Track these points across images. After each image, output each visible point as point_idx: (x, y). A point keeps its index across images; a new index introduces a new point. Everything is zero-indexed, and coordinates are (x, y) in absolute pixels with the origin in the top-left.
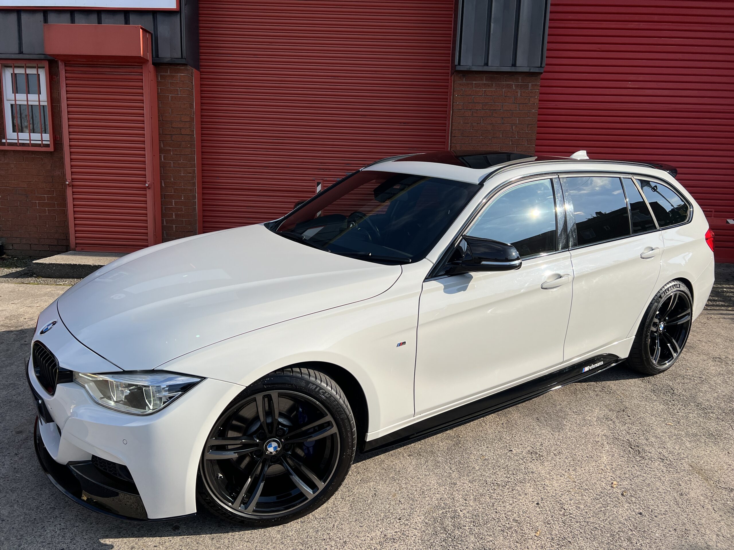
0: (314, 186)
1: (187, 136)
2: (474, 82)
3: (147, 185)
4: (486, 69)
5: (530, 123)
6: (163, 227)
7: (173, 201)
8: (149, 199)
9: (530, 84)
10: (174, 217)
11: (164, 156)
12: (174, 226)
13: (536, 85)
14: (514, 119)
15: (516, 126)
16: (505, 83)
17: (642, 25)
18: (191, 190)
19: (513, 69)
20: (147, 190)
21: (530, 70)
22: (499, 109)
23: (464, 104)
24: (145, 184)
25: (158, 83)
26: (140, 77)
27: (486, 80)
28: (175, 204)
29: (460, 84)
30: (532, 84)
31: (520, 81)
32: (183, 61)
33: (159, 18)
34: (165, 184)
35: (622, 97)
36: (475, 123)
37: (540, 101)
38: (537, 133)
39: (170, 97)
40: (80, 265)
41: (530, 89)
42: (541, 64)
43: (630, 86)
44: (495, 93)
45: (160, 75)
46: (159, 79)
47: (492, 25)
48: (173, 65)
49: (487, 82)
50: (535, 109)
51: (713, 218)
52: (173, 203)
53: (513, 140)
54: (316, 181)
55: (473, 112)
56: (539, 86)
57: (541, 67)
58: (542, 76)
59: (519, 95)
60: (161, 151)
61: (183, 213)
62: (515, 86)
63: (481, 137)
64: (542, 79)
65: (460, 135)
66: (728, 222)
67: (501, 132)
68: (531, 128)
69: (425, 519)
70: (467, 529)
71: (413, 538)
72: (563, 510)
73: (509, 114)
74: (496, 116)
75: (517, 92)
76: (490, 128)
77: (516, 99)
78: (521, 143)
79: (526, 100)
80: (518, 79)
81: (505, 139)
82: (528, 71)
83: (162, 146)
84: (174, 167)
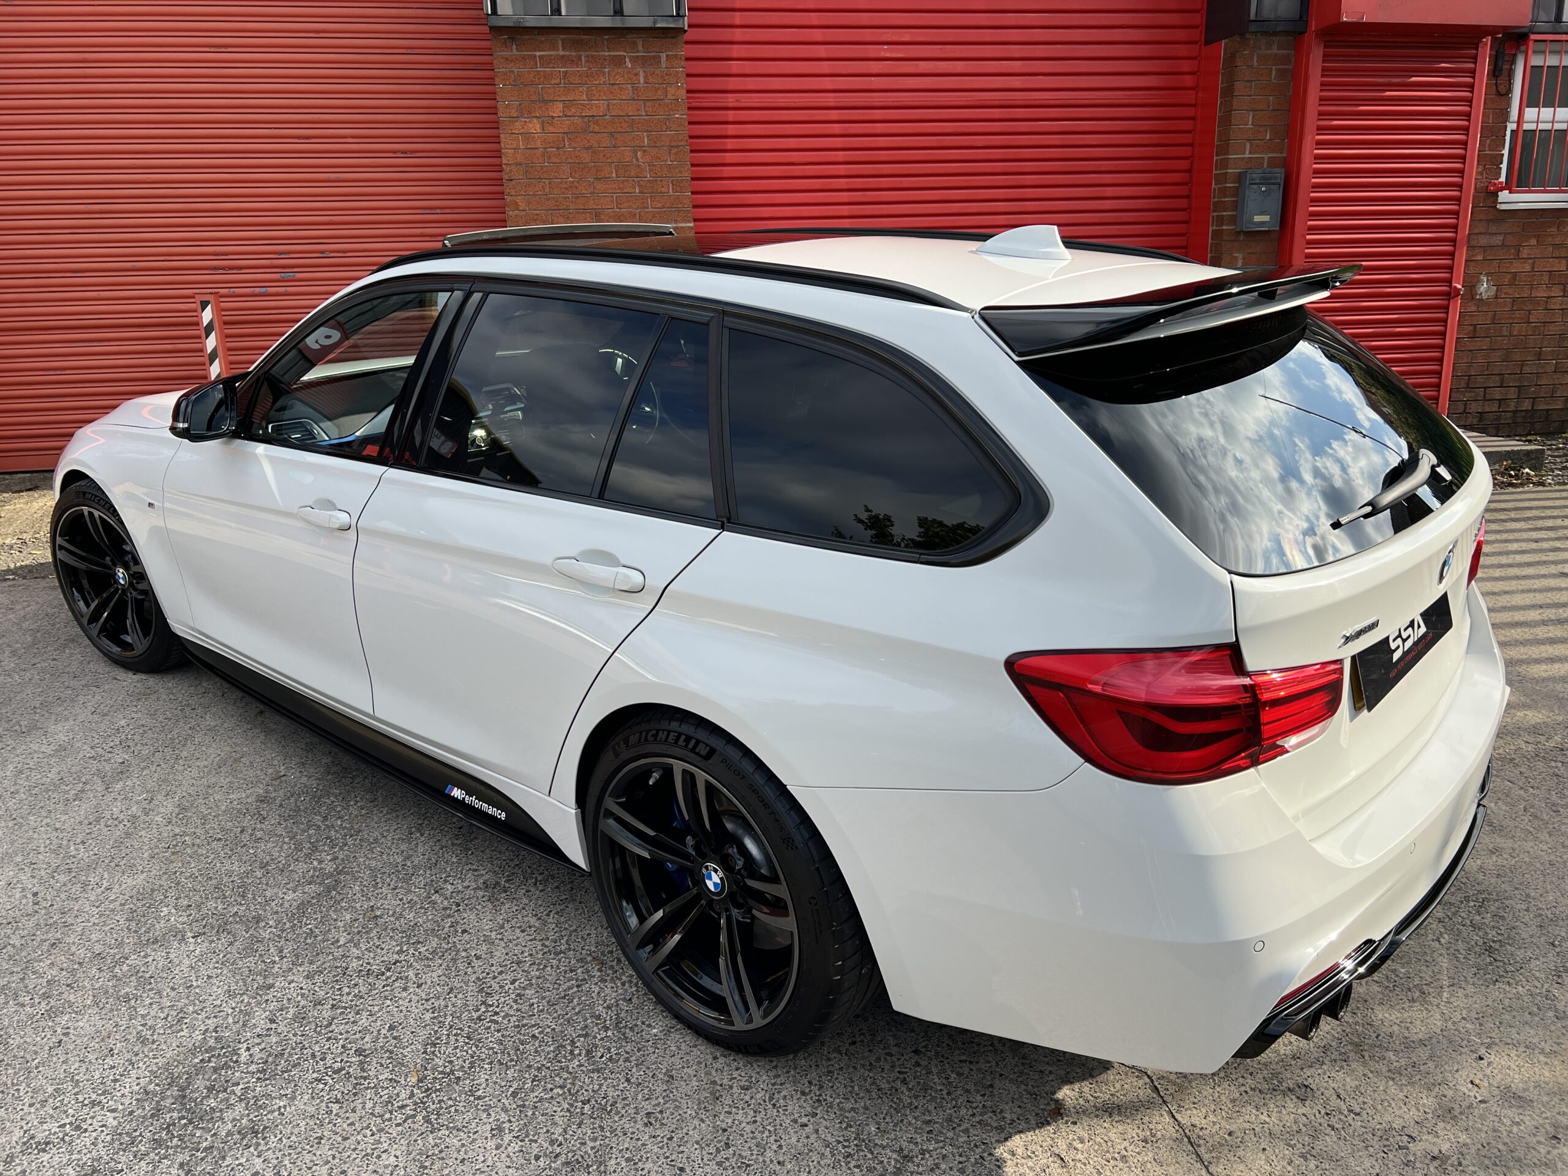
0: (196, 311)
2: (538, 54)
4: (556, 21)
5: (673, 144)
9: (663, 55)
13: (676, 56)
14: (638, 135)
15: (645, 151)
16: (607, 54)
19: (617, 22)
21: (655, 22)
22: (601, 114)
23: (521, 104)
27: (563, 48)
29: (507, 59)
30: (667, 56)
31: (640, 48)
35: (872, 79)
36: (551, 147)
37: (688, 91)
38: (693, 166)
41: (664, 66)
42: (678, 8)
43: (888, 55)
44: (587, 77)
49: (568, 53)
50: (681, 112)
53: (642, 183)
54: (199, 299)
55: (543, 122)
56: (683, 58)
57: (679, 14)
58: (687, 37)
59: (642, 82)
62: (630, 60)
63: (571, 179)
64: (687, 43)
65: (521, 177)
67: (613, 165)
68: (676, 154)
69: (151, 1082)
70: (238, 1090)
71: (94, 1134)
72: (483, 1009)
73: (625, 125)
74: (597, 129)
75: (637, 75)
76: (586, 157)
77: (635, 89)
78: (659, 190)
79: (659, 93)
80: (635, 44)
81: (623, 182)
82: (650, 25)
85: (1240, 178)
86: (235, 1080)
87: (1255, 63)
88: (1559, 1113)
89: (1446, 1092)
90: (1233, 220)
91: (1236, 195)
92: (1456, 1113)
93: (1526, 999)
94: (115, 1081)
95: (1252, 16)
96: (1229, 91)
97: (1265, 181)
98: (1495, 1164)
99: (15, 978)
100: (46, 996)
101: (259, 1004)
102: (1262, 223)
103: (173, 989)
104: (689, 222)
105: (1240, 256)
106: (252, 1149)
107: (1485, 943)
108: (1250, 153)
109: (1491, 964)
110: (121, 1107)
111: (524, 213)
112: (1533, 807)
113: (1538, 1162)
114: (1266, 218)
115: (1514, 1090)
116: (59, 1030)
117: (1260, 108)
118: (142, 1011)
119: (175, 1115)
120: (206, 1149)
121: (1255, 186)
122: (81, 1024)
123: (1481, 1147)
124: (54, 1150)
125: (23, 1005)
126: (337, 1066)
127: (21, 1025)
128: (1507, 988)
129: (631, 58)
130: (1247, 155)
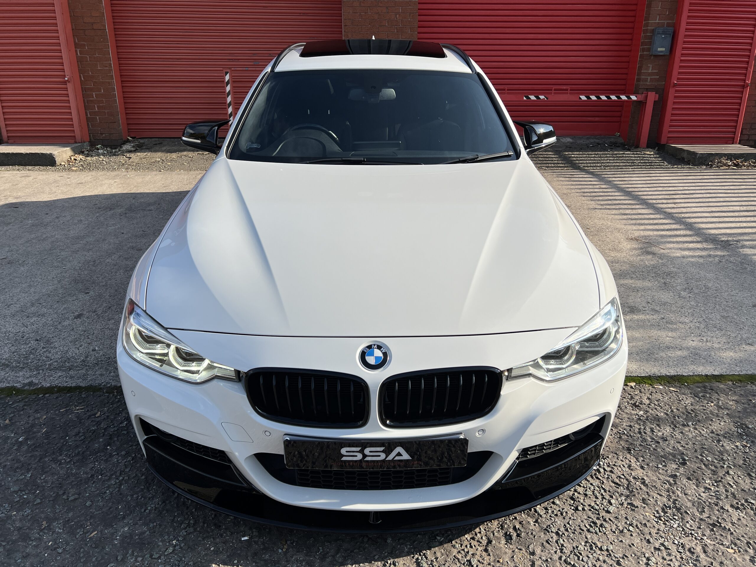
0: (223, 76)
1: (99, 30)
3: (66, 79)
5: (411, 12)
6: (88, 119)
7: (94, 93)
8: (70, 92)
10: (96, 109)
11: (80, 51)
12: (98, 117)
14: (397, 8)
15: (400, 15)
18: (109, 83)
20: (68, 83)
24: (65, 78)
28: (96, 96)
34: (84, 78)
38: (419, 21)
40: (13, 154)
51: (569, 95)
52: (94, 96)
54: (225, 71)
60: (76, 46)
61: (104, 105)
66: (580, 98)
67: (387, 20)
68: (412, 16)
73: (392, 3)
76: (376, 17)
81: (390, 27)
83: (77, 41)
84: (90, 61)
85: (653, 31)
90: (649, 50)
91: (651, 39)
97: (664, 33)
102: (661, 52)
105: (651, 66)
108: (659, 20)
114: (663, 49)
121: (659, 35)
130: (657, 21)
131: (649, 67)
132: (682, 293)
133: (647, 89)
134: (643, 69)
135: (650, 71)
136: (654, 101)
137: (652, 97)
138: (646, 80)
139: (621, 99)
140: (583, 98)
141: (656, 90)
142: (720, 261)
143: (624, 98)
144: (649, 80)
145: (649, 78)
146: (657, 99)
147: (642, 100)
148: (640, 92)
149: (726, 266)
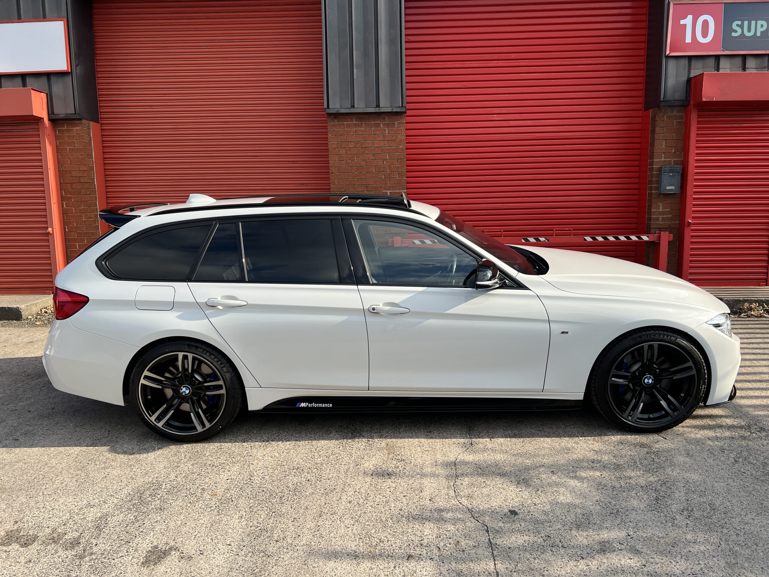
1: (86, 184)
2: (345, 123)
3: (48, 231)
4: (353, 110)
5: (399, 158)
7: (77, 244)
8: (52, 243)
9: (396, 123)
11: (66, 203)
13: (401, 123)
14: (385, 155)
15: (387, 161)
16: (373, 122)
17: (501, 63)
18: (93, 233)
19: (377, 110)
20: (49, 235)
21: (392, 110)
23: (338, 143)
25: (57, 137)
26: (37, 133)
27: (356, 121)
28: (79, 247)
29: (333, 125)
30: (398, 122)
31: (387, 120)
32: (77, 117)
33: (53, 79)
34: (68, 230)
35: (489, 129)
36: (349, 160)
37: (406, 136)
39: (68, 149)
41: (396, 127)
42: (402, 104)
43: (496, 119)
44: (365, 132)
45: (58, 130)
46: (57, 133)
47: (355, 71)
48: (69, 120)
50: (403, 145)
51: (572, 236)
52: (77, 246)
55: (346, 150)
56: (405, 123)
57: (402, 106)
58: (406, 114)
59: (387, 133)
60: (63, 198)
62: (382, 125)
64: (407, 117)
65: (337, 172)
66: (585, 240)
67: (374, 167)
68: (400, 162)
69: (132, 491)
70: (159, 496)
71: (109, 505)
72: (249, 480)
73: (379, 151)
74: (368, 152)
75: (385, 130)
76: (363, 164)
77: (384, 136)
78: (393, 177)
79: (394, 137)
80: (385, 118)
81: (378, 174)
82: (390, 111)
83: (64, 194)
84: (76, 213)
85: (660, 169)
86: (158, 493)
87: (665, 119)
88: (651, 558)
89: (606, 545)
90: (658, 188)
91: (658, 177)
92: (606, 552)
93: (662, 518)
94: (120, 490)
95: (662, 99)
96: (653, 132)
97: (671, 171)
98: (613, 571)
99: (96, 456)
100: (105, 463)
101: (173, 471)
102: (671, 190)
103: (146, 464)
104: (405, 190)
105: (661, 205)
106: (158, 514)
107: (657, 497)
108: (664, 159)
109: (655, 504)
110: (120, 497)
111: (337, 186)
112: (713, 449)
113: (631, 572)
114: (673, 188)
115: (637, 548)
116: (106, 473)
117: (669, 139)
118: (135, 470)
119: (137, 501)
120: (143, 512)
121: (667, 173)
122: (114, 472)
123: (610, 564)
124: (96, 508)
125: (97, 465)
126: (193, 493)
127: (95, 470)
128: (656, 513)
129: (383, 124)
130: (663, 159)
131: (659, 205)
132: (677, 517)
133: (660, 228)
134: (652, 208)
135: (661, 210)
136: (669, 241)
137: (666, 238)
138: (658, 219)
139: (631, 239)
140: (589, 239)
141: (669, 229)
142: (736, 461)
143: (634, 238)
144: (660, 219)
145: (660, 217)
146: (671, 239)
147: (654, 240)
148: (652, 232)
149: (742, 470)
